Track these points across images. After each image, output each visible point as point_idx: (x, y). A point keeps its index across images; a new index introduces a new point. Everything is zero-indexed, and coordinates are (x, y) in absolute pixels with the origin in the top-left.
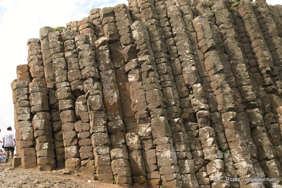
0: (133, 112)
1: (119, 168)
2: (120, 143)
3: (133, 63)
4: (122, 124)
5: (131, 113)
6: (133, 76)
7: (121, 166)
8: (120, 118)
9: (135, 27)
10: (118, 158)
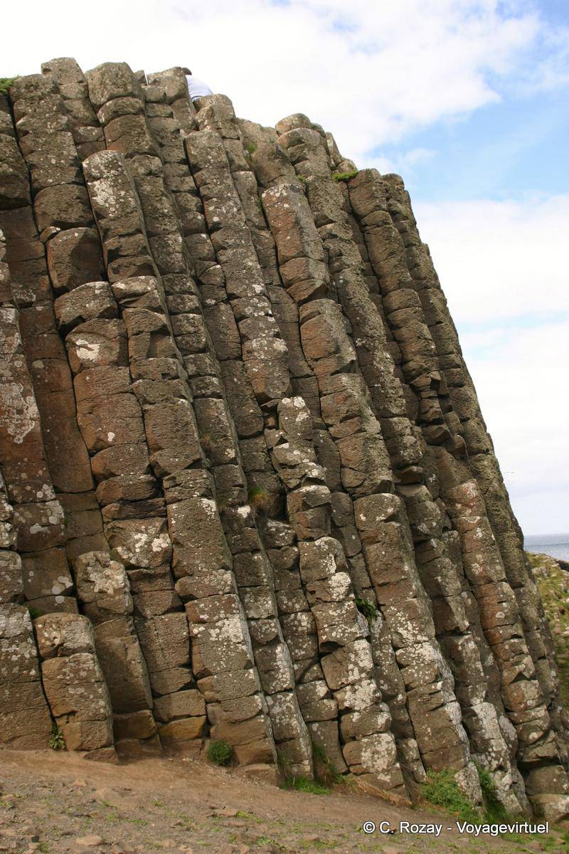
0: (89, 475)
1: (81, 690)
2: (57, 589)
3: (95, 297)
4: (61, 519)
5: (80, 478)
6: (92, 343)
7: (84, 682)
8: (54, 496)
9: (102, 168)
10: (74, 651)
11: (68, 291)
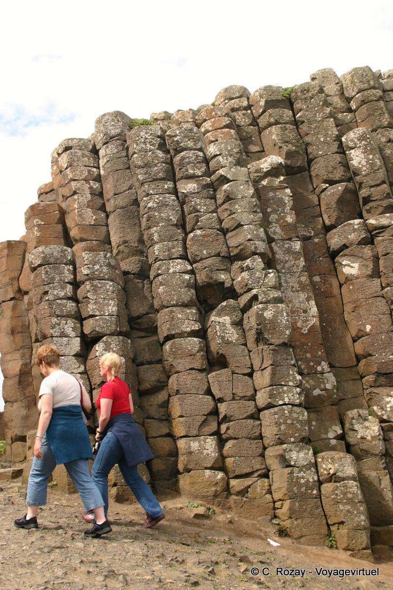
0: (353, 355)
1: (348, 507)
2: (331, 435)
3: (355, 230)
4: (334, 386)
5: (346, 357)
6: (354, 262)
7: (350, 501)
8: (329, 370)
9: (356, 140)
10: (344, 479)
11: (336, 227)
